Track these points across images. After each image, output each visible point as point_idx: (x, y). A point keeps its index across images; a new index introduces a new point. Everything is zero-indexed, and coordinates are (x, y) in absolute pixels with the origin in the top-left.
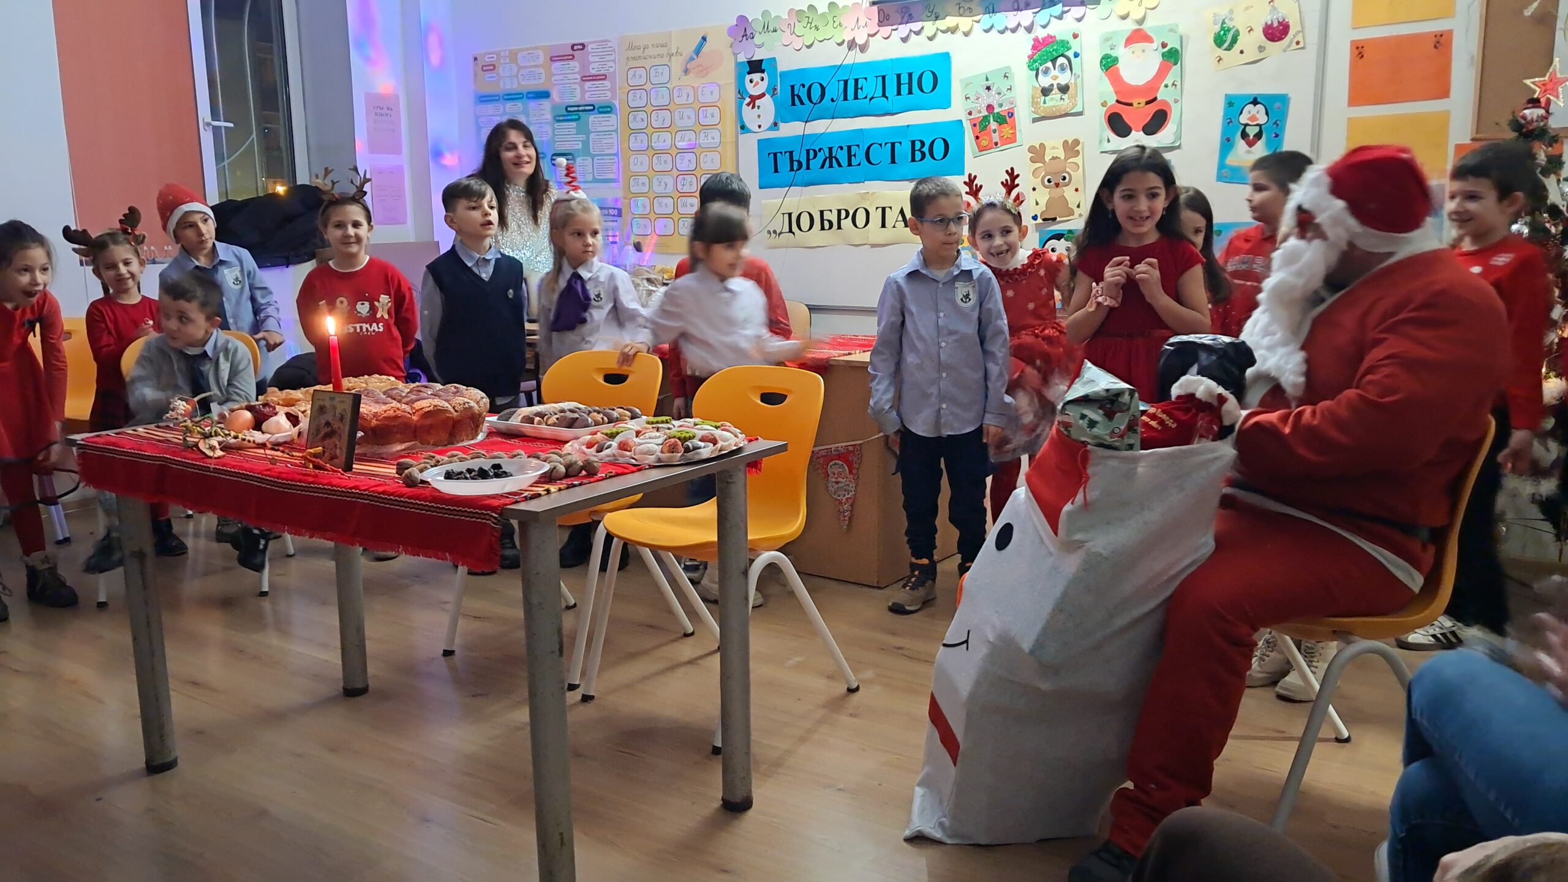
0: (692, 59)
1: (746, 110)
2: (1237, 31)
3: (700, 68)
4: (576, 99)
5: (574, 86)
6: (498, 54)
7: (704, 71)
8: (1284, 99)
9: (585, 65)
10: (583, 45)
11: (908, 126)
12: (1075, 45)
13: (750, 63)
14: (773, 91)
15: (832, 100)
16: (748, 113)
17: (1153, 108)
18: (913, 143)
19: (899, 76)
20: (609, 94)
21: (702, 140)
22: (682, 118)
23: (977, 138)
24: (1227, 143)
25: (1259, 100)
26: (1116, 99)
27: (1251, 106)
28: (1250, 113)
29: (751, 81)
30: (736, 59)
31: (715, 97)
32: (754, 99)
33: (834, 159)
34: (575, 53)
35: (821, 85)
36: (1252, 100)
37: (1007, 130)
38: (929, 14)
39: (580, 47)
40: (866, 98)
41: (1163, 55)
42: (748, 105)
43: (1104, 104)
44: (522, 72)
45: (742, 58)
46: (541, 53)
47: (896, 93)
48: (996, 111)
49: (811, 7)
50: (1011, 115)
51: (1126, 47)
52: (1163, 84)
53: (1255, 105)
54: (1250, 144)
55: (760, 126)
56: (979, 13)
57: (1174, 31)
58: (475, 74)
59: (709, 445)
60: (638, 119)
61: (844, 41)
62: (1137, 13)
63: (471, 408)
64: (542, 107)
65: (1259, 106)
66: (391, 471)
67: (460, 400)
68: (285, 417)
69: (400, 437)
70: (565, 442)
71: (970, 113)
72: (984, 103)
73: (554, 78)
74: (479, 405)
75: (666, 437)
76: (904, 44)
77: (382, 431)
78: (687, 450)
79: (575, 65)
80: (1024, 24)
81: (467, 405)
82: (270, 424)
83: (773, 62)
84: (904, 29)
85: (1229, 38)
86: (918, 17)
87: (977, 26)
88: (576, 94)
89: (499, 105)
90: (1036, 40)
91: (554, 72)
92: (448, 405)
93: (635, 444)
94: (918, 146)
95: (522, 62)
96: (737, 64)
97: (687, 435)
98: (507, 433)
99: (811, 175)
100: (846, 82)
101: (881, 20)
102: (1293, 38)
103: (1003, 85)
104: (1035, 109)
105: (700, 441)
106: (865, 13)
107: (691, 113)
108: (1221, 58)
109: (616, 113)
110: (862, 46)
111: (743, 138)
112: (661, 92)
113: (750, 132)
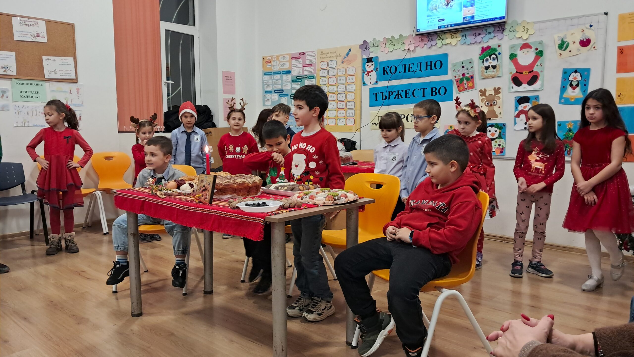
0: (345, 58)
2: (568, 43)
3: (348, 61)
4: (301, 73)
5: (300, 69)
6: (272, 56)
7: (350, 62)
8: (588, 70)
9: (304, 60)
10: (304, 53)
11: (430, 82)
12: (499, 50)
14: (376, 69)
15: (400, 72)
16: (366, 78)
17: (532, 75)
18: (432, 88)
19: (427, 63)
20: (313, 71)
21: (348, 89)
22: (340, 80)
23: (458, 86)
24: (563, 88)
25: (577, 71)
26: (516, 71)
27: (574, 73)
28: (573, 76)
29: (368, 66)
30: (362, 57)
31: (354, 72)
32: (369, 72)
33: (399, 95)
34: (301, 56)
35: (395, 67)
36: (574, 71)
37: (470, 84)
38: (439, 39)
39: (303, 54)
40: (413, 71)
41: (536, 53)
42: (366, 75)
43: (511, 73)
44: (281, 64)
45: (365, 57)
46: (288, 56)
47: (425, 69)
48: (466, 76)
49: (392, 37)
50: (472, 77)
51: (520, 50)
52: (536, 65)
53: (576, 73)
54: (574, 89)
55: (370, 83)
56: (459, 38)
57: (541, 43)
58: (263, 64)
59: (344, 198)
60: (324, 81)
61: (405, 49)
62: (525, 37)
63: (256, 183)
64: (288, 77)
65: (578, 73)
66: (226, 204)
67: (252, 180)
68: (188, 185)
69: (230, 192)
70: (290, 197)
71: (455, 77)
72: (462, 73)
73: (293, 66)
74: (259, 182)
75: (327, 195)
76: (429, 50)
77: (223, 190)
78: (335, 200)
79: (300, 61)
80: (478, 41)
81: (254, 182)
82: (182, 187)
83: (377, 58)
84: (429, 44)
85: (565, 46)
86: (435, 40)
87: (459, 42)
88: (300, 72)
89: (272, 76)
90: (483, 48)
91: (293, 63)
92: (247, 181)
93: (315, 197)
94: (434, 90)
95: (281, 60)
96: (363, 59)
97: (335, 194)
98: (268, 193)
99: (390, 101)
100: (405, 65)
101: (420, 41)
102: (592, 45)
103: (469, 66)
104: (482, 75)
105: (341, 196)
106: (414, 38)
107: (344, 78)
108: (561, 54)
109: (315, 79)
110: (412, 51)
111: (364, 87)
112: (333, 70)
113: (367, 85)
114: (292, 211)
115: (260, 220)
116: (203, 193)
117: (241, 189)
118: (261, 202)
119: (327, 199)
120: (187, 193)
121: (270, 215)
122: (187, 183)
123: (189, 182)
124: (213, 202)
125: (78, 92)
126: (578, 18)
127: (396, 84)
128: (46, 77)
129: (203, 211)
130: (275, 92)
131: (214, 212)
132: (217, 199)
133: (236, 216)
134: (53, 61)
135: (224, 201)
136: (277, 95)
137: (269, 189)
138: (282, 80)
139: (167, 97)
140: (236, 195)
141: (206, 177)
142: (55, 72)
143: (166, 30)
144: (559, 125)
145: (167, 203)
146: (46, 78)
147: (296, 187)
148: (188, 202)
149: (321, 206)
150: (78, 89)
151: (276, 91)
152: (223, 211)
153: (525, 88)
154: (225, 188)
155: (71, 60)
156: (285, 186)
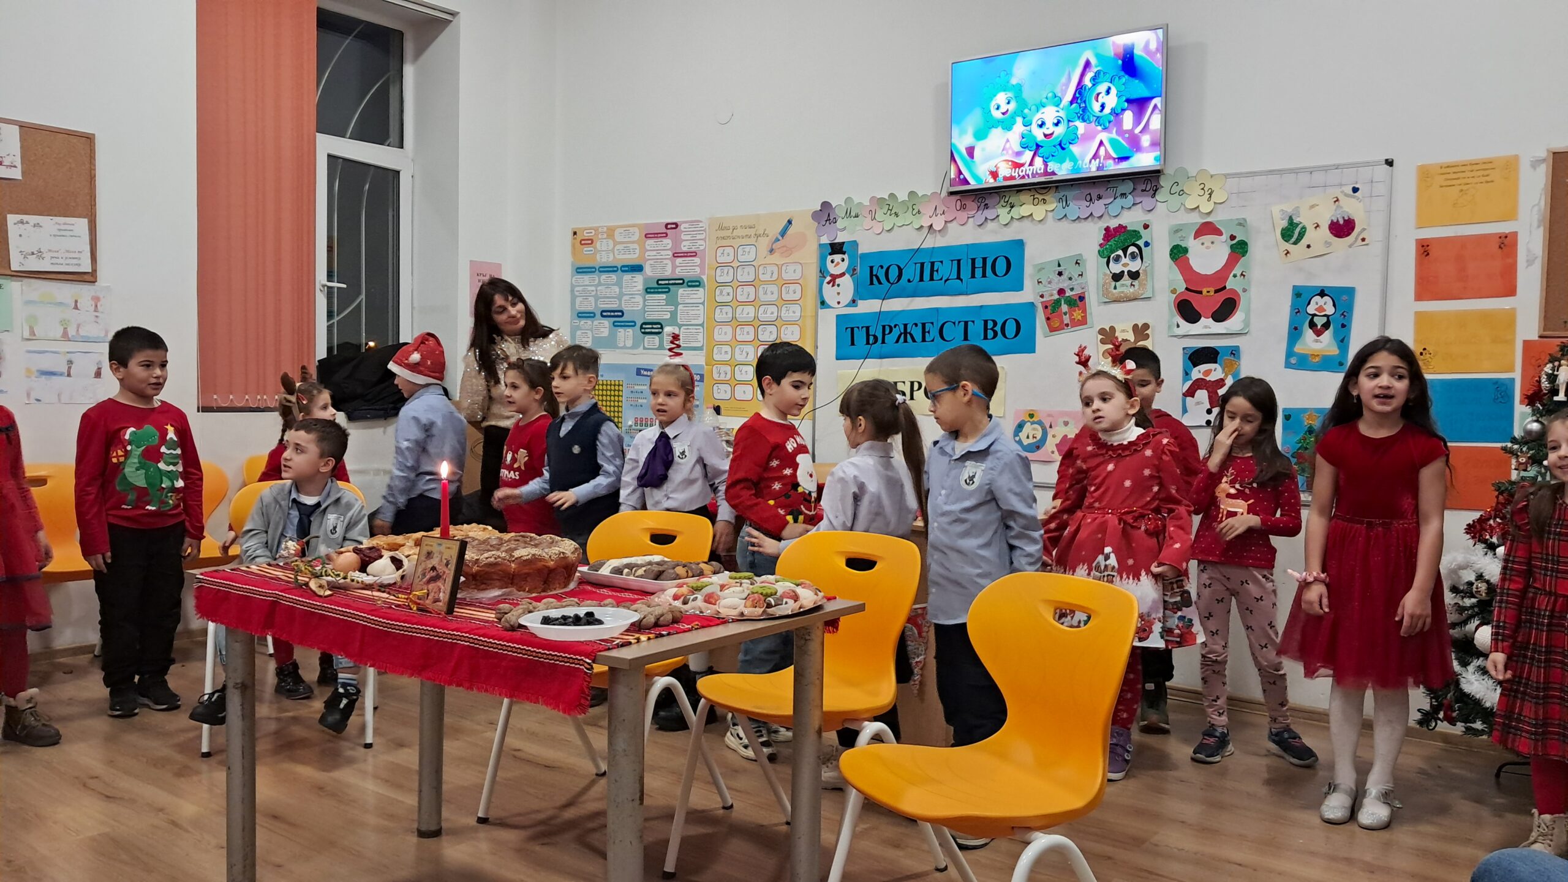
0: (777, 240)
1: (827, 288)
2: (1304, 228)
3: (785, 249)
4: (668, 273)
5: (665, 262)
6: (596, 229)
7: (788, 251)
8: (1350, 292)
9: (677, 242)
10: (676, 225)
11: (981, 306)
12: (1145, 235)
13: (832, 245)
14: (852, 271)
15: (909, 281)
16: (829, 292)
17: (1222, 297)
18: (986, 322)
19: (973, 260)
20: (698, 269)
21: (784, 314)
22: (765, 293)
23: (1048, 319)
24: (1295, 332)
25: (1326, 292)
26: (1185, 286)
27: (1318, 298)
28: (1317, 304)
29: (832, 261)
30: (819, 240)
31: (798, 275)
32: (834, 277)
33: (908, 335)
34: (669, 231)
35: (899, 267)
36: (1319, 292)
37: (1078, 315)
38: (1005, 204)
39: (674, 226)
40: (941, 279)
41: (1232, 247)
42: (828, 283)
43: (1173, 291)
44: (617, 247)
45: (825, 240)
46: (636, 230)
47: (970, 276)
48: (1067, 295)
49: (892, 195)
50: (1082, 298)
51: (1195, 238)
52: (1232, 275)
53: (1322, 297)
54: (1318, 333)
55: (839, 303)
56: (1053, 204)
57: (1242, 223)
58: (573, 246)
59: (791, 602)
60: (724, 293)
61: (922, 227)
62: (1206, 208)
63: (565, 558)
64: (635, 280)
65: (1326, 298)
66: (491, 616)
67: (555, 550)
68: (389, 561)
69: (498, 583)
70: (653, 594)
71: (1042, 296)
72: (1056, 287)
73: (647, 253)
74: (572, 556)
75: (748, 592)
76: (980, 230)
77: (483, 578)
78: (769, 606)
79: (667, 242)
80: (1096, 214)
81: (562, 555)
82: (374, 567)
83: (855, 244)
84: (980, 216)
85: (1297, 232)
86: (994, 207)
87: (1050, 214)
88: (667, 269)
89: (595, 276)
90: (1107, 229)
91: (648, 248)
92: (544, 554)
93: (719, 598)
94: (990, 325)
95: (618, 238)
96: (820, 245)
97: (769, 591)
98: (594, 582)
99: (885, 348)
100: (922, 265)
101: (958, 208)
102: (1359, 235)
103: (1074, 271)
104: (1106, 292)
105: (782, 597)
106: (943, 201)
107: (774, 289)
108: (1288, 252)
109: (704, 287)
110: (940, 231)
111: (822, 312)
112: (747, 269)
113: (829, 307)
114: (662, 636)
115: (581, 662)
116: (431, 586)
117: (528, 574)
118: (582, 611)
119: (749, 603)
120: (386, 582)
121: (609, 649)
122: (387, 555)
123: (392, 554)
124: (456, 610)
125: (96, 306)
126: (1326, 170)
127: (900, 309)
128: (15, 266)
129: (432, 633)
130: (603, 316)
131: (461, 638)
132: (465, 599)
133: (519, 651)
134: (35, 226)
135: (483, 608)
136: (607, 323)
137: (599, 572)
138: (621, 288)
139: (328, 321)
140: (514, 590)
141: (440, 545)
142: (39, 254)
143: (329, 156)
144: (1287, 417)
145: (336, 611)
146: (12, 269)
147: (667, 569)
148: (391, 607)
149: (734, 621)
150: (96, 299)
151: (605, 314)
152: (484, 636)
153: (1206, 327)
154: (487, 573)
155: (82, 224)
156: (639, 566)
